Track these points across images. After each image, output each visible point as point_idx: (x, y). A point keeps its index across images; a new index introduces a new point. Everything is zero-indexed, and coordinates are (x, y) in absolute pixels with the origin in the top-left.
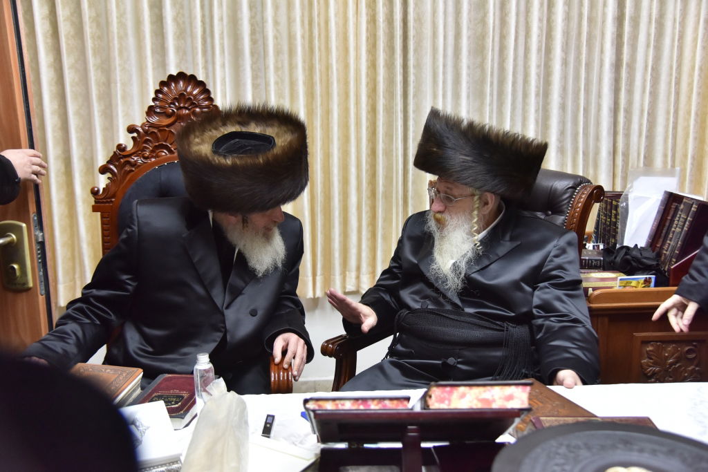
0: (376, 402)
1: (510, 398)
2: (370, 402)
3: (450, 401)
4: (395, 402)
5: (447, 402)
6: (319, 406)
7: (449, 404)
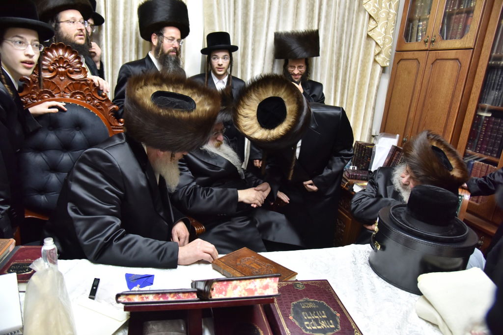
0: (172, 295)
1: (266, 287)
2: (168, 295)
3: (226, 292)
4: (187, 294)
5: (224, 293)
6: (129, 299)
7: (225, 295)
